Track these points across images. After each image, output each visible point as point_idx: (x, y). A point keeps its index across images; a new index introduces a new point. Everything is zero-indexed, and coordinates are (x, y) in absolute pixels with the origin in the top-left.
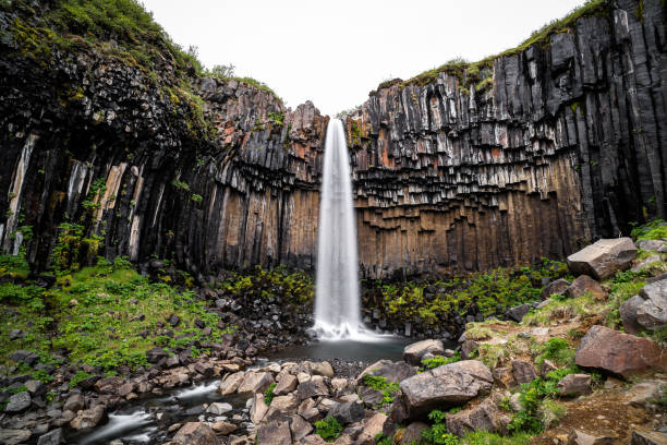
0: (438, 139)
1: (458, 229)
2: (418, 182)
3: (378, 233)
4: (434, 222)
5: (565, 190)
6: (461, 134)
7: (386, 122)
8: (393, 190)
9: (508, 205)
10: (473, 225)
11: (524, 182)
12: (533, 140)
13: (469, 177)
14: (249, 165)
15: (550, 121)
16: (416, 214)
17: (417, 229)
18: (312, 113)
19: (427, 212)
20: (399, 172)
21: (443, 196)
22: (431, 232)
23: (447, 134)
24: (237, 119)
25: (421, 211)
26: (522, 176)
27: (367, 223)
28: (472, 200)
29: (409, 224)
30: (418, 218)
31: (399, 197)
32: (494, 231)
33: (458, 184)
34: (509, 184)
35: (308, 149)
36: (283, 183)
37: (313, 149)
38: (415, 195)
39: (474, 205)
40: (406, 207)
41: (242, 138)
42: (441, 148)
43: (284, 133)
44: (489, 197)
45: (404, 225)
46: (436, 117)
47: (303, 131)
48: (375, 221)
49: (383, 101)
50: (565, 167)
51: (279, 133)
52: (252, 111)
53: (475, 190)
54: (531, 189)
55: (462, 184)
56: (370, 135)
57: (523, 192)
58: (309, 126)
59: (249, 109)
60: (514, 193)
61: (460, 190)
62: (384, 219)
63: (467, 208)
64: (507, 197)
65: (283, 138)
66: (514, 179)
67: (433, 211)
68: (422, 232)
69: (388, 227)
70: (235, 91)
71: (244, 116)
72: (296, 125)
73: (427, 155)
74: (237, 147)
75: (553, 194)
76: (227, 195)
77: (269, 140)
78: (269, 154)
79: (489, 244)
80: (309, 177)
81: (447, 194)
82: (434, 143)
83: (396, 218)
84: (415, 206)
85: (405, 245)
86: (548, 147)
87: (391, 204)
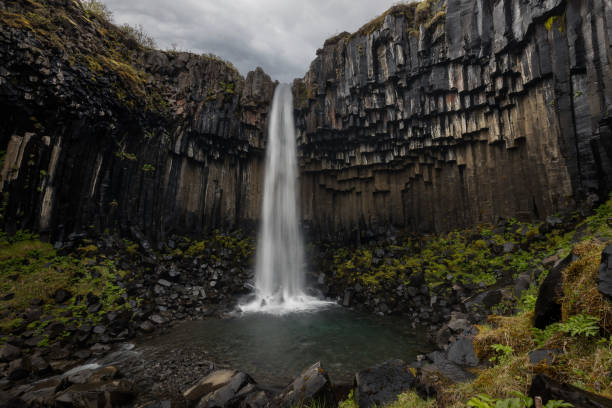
0: (387, 93)
1: (415, 188)
2: (368, 141)
3: (334, 195)
4: (389, 182)
5: (536, 133)
6: (411, 82)
8: (344, 151)
10: (429, 183)
11: (486, 130)
13: (421, 130)
15: (515, 49)
16: (370, 175)
17: (372, 190)
18: (261, 79)
19: (381, 172)
21: (396, 154)
22: (386, 193)
23: (395, 84)
24: (189, 91)
25: (374, 172)
26: (484, 124)
27: (323, 187)
28: (426, 156)
29: (363, 186)
30: (372, 179)
31: (351, 158)
32: (452, 189)
33: (410, 139)
34: (467, 134)
35: (259, 115)
36: (238, 151)
37: (263, 115)
38: (366, 154)
39: (429, 161)
41: (195, 109)
42: (389, 100)
43: (235, 101)
44: (444, 151)
45: (359, 187)
46: (383, 67)
47: (253, 97)
48: (330, 184)
49: (329, 58)
50: (536, 105)
51: (230, 102)
52: (204, 82)
53: (428, 144)
54: (494, 136)
55: (415, 138)
56: (317, 95)
57: (485, 142)
58: (257, 92)
59: (200, 81)
60: (474, 144)
61: (412, 146)
62: (340, 182)
63: (421, 165)
64: (465, 149)
65: (234, 107)
66: (472, 127)
67: (388, 171)
68: (376, 193)
69: (343, 189)
70: (185, 63)
71: (196, 87)
72: (246, 93)
73: (375, 110)
74: (190, 117)
75: (521, 141)
76: (184, 165)
77: (221, 109)
78: (222, 123)
80: (262, 143)
81: (399, 152)
82: (382, 96)
83: (350, 180)
84: (369, 167)
85: (360, 207)
86: (514, 83)
87: (344, 165)
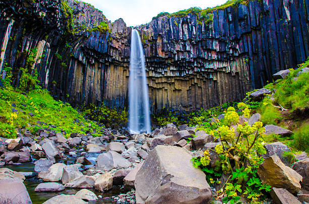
0: (187, 45)
1: (193, 89)
2: (175, 65)
3: (152, 90)
4: (181, 85)
5: (243, 72)
6: (197, 43)
7: (161, 33)
8: (162, 68)
9: (217, 78)
10: (201, 87)
11: (225, 67)
12: (230, 48)
13: (200, 64)
14: (89, 49)
15: (237, 41)
16: (173, 81)
17: (173, 89)
18: (123, 25)
19: (178, 80)
20: (166, 59)
21: (187, 73)
22: (180, 90)
23: (190, 42)
25: (175, 80)
26: (225, 65)
28: (201, 75)
29: (169, 86)
30: (173, 83)
31: (165, 72)
32: (210, 90)
33: (195, 67)
34: (219, 68)
35: (120, 44)
36: (105, 60)
37: (122, 44)
38: (172, 71)
39: (201, 78)
40: (168, 77)
42: (188, 48)
43: (108, 34)
44: (208, 74)
45: (166, 87)
46: (185, 33)
47: (118, 33)
48: (151, 84)
49: (160, 23)
50: (243, 62)
51: (105, 34)
52: (92, 21)
53: (203, 70)
54: (228, 70)
55: (197, 67)
56: (153, 39)
57: (224, 72)
58: (122, 31)
59: (90, 19)
60: (220, 72)
61: (196, 70)
62: (156, 83)
63: (198, 79)
64: (217, 74)
65: (107, 36)
66: (221, 66)
67: (182, 80)
68: (175, 90)
69: (158, 87)
70: (83, 9)
71: (87, 23)
72: (114, 30)
73: (181, 51)
75: (237, 73)
76: (76, 65)
77: (100, 37)
78: (100, 44)
79: (208, 97)
80: (120, 58)
81: (189, 72)
82: (184, 46)
83: (162, 83)
84: (172, 77)
85: (166, 97)
86: (236, 52)
87: (161, 75)
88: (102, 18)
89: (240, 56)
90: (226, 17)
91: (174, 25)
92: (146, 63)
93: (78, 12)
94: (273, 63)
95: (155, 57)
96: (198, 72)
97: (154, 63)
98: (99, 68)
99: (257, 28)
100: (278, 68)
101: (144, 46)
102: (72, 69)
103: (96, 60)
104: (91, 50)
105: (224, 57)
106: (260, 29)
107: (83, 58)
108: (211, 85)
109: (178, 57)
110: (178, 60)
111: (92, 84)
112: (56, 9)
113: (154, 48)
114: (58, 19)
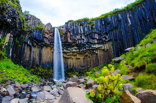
0: (82, 36)
1: (86, 58)
2: (77, 46)
3: (65, 59)
4: (80, 56)
5: (110, 49)
6: (87, 35)
7: (69, 30)
8: (70, 48)
9: (98, 52)
10: (90, 57)
11: (101, 47)
12: (103, 38)
13: (89, 45)
14: (33, 38)
15: (107, 34)
16: (76, 54)
17: (76, 58)
19: (78, 53)
20: (72, 43)
21: (83, 50)
22: (79, 59)
23: (84, 35)
26: (101, 46)
29: (74, 57)
30: (76, 55)
31: (72, 49)
32: (94, 58)
33: (86, 47)
34: (98, 47)
36: (41, 44)
37: (50, 35)
38: (75, 49)
39: (90, 52)
40: (73, 52)
42: (83, 38)
43: (43, 30)
44: (93, 50)
45: (73, 57)
46: (82, 30)
47: (48, 30)
49: (69, 25)
50: (110, 44)
51: (41, 30)
52: (34, 24)
53: (90, 48)
54: (103, 48)
55: (87, 47)
56: (65, 33)
57: (101, 49)
58: (50, 29)
60: (99, 49)
62: (67, 55)
63: (88, 53)
65: (42, 32)
67: (80, 54)
68: (77, 59)
69: (69, 57)
70: (30, 18)
71: (32, 25)
72: (46, 29)
73: (79, 39)
75: (107, 50)
76: (26, 46)
77: (39, 32)
79: (93, 61)
80: (49, 43)
82: (81, 37)
83: (71, 55)
84: (75, 52)
85: (72, 62)
86: (106, 39)
87: (70, 51)
88: (40, 23)
89: (109, 41)
90: (101, 23)
91: (76, 26)
92: (62, 45)
93: (28, 19)
94: (124, 44)
95: (67, 42)
96: (88, 50)
97: (66, 45)
98: (38, 48)
99: (116, 28)
100: (127, 47)
101: (61, 36)
102: (24, 48)
103: (37, 44)
104: (34, 38)
105: (101, 42)
106: (118, 28)
107: (30, 43)
108: (95, 55)
109: (78, 42)
110: (78, 44)
111: (35, 56)
112: (17, 18)
113: (66, 38)
114: (17, 23)
